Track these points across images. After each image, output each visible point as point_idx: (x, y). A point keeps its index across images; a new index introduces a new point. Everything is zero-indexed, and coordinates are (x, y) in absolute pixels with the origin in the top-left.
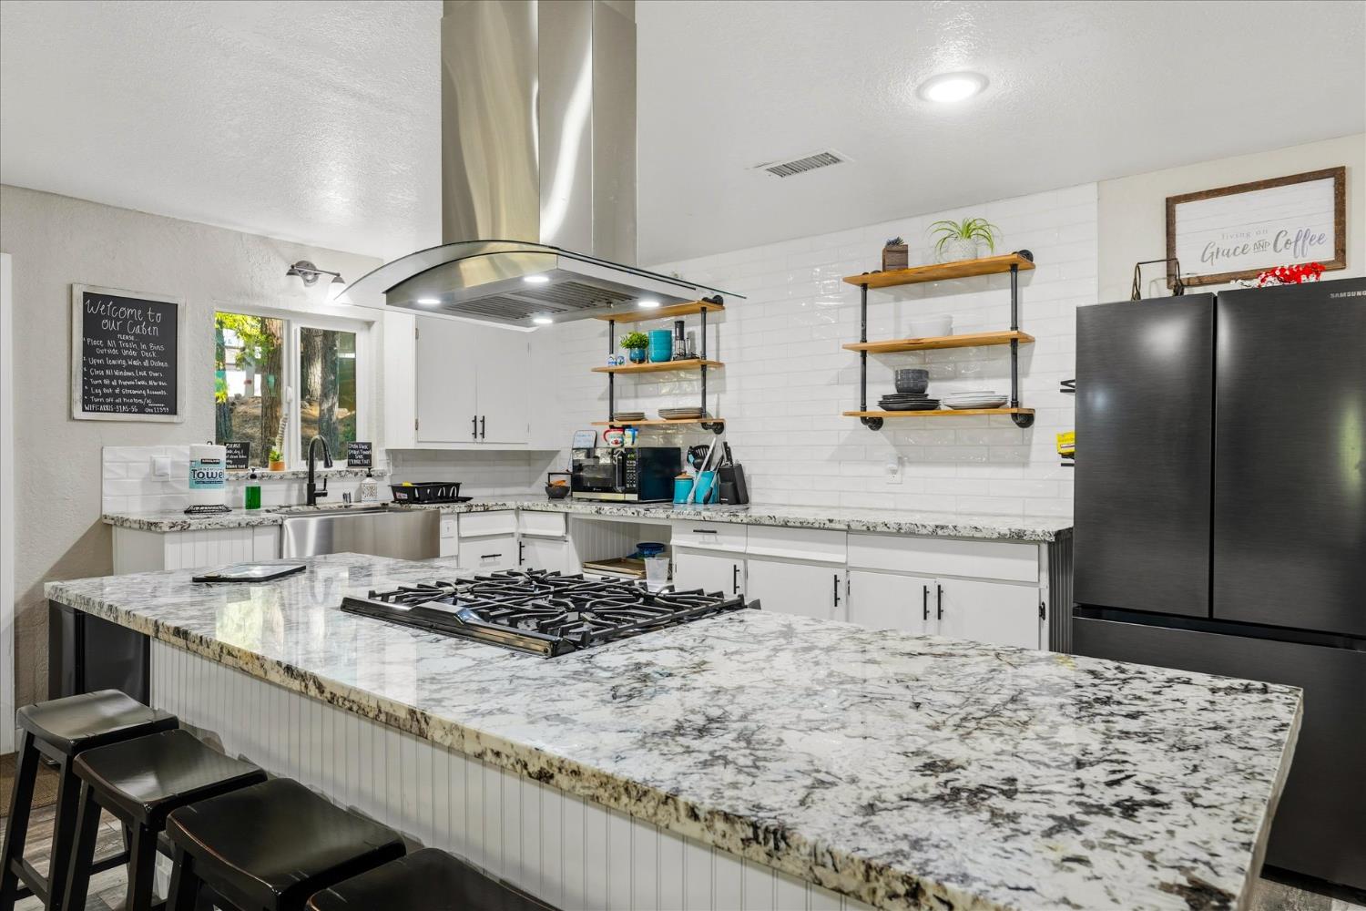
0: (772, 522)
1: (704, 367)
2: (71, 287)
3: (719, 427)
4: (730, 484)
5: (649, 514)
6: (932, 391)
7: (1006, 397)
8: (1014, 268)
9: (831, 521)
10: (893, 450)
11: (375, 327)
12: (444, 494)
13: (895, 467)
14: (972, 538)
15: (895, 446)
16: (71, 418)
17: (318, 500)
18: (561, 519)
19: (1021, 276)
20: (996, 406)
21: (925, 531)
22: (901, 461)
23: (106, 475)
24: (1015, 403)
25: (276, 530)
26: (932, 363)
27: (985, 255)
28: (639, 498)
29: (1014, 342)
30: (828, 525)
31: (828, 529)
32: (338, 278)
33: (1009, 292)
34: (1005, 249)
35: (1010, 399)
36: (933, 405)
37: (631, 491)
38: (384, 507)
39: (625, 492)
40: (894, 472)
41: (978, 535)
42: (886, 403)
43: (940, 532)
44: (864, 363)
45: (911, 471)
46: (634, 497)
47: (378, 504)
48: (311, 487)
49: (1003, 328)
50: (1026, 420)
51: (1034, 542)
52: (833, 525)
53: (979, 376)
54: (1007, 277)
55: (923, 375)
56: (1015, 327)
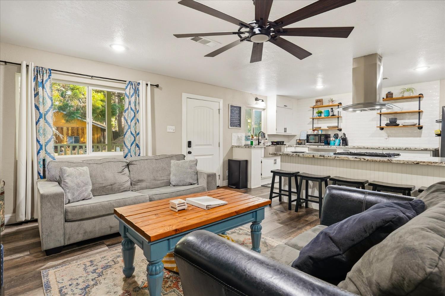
0: (364, 148)
1: (338, 118)
2: (229, 105)
3: (340, 130)
4: (345, 141)
5: (331, 147)
6: (398, 122)
7: (417, 123)
8: (420, 97)
9: (379, 147)
10: (386, 134)
11: (265, 110)
12: (282, 143)
13: (387, 137)
14: (415, 150)
15: (387, 133)
16: (229, 128)
17: (260, 144)
18: (307, 148)
19: (421, 99)
20: (414, 125)
21: (403, 149)
22: (388, 136)
23: (232, 138)
24: (419, 124)
25: (264, 149)
26: (397, 116)
27: (412, 95)
28: (325, 144)
29: (419, 112)
30: (378, 148)
31: (378, 149)
32: (263, 101)
33: (418, 102)
34: (416, 94)
35: (418, 124)
36: (398, 125)
37: (323, 143)
38: (270, 146)
39: (320, 143)
40: (386, 139)
41: (416, 149)
42: (387, 125)
43: (406, 149)
44: (381, 116)
45: (390, 138)
46: (324, 144)
47: (268, 145)
48: (259, 141)
49: (417, 110)
50: (421, 128)
51: (430, 151)
52: (380, 148)
53: (409, 119)
54: (418, 99)
55: (396, 119)
56: (419, 109)
